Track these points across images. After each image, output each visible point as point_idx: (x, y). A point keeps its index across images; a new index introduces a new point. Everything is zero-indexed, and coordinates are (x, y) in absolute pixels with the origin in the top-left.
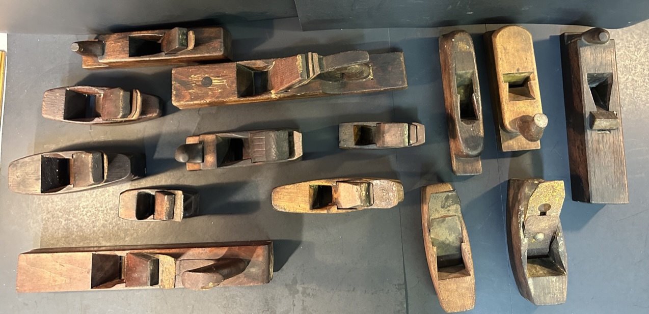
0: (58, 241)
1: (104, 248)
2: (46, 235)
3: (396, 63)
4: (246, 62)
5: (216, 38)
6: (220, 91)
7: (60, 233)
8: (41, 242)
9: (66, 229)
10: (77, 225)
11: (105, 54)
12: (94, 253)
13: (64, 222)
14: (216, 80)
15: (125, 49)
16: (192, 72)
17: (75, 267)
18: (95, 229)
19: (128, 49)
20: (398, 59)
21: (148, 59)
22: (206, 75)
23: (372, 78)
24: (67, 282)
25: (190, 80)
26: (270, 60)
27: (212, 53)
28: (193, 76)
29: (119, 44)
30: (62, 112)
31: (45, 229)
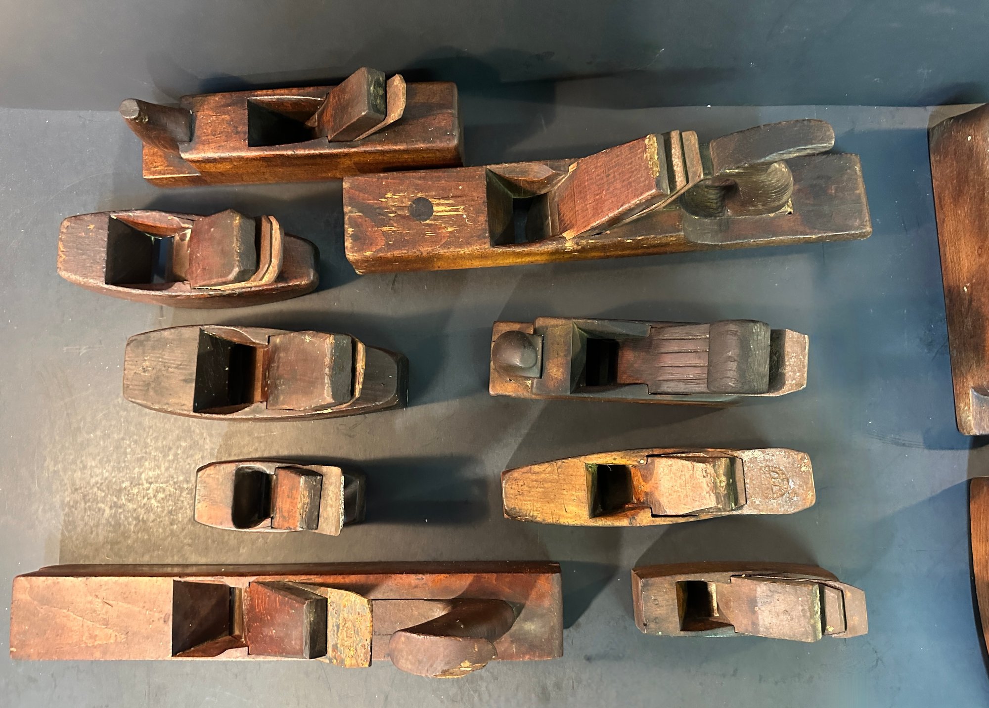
0: (96, 550)
1: (194, 570)
2: (71, 537)
3: (845, 177)
4: (507, 165)
5: (442, 106)
6: (450, 229)
7: (102, 534)
8: (61, 552)
9: (114, 527)
10: (137, 518)
11: (195, 138)
12: (177, 579)
13: (108, 512)
14: (443, 205)
15: (239, 129)
16: (387, 185)
17: (136, 609)
18: (175, 527)
19: (246, 128)
20: (849, 168)
21: (290, 152)
22: (419, 195)
23: (789, 210)
24: (119, 640)
25: (384, 205)
26: (562, 162)
27: (433, 142)
28: (389, 195)
29: (227, 117)
30: (101, 267)
31: (70, 524)
